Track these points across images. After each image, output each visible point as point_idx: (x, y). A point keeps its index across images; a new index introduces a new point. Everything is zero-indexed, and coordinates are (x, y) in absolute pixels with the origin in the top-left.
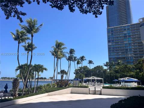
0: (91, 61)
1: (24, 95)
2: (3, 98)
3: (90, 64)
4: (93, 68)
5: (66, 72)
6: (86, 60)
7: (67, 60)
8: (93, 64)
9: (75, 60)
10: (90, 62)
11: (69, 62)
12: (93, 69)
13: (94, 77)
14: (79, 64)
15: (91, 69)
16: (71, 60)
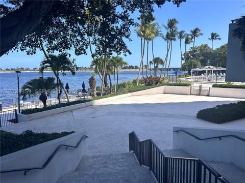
0: (215, 34)
1: (104, 94)
2: (82, 98)
3: (214, 40)
4: (219, 47)
5: (161, 60)
6: (202, 35)
7: (166, 40)
8: (220, 39)
9: (181, 37)
10: (214, 36)
11: (168, 42)
12: (218, 49)
13: (211, 67)
14: (188, 43)
15: (214, 49)
16: (171, 40)
